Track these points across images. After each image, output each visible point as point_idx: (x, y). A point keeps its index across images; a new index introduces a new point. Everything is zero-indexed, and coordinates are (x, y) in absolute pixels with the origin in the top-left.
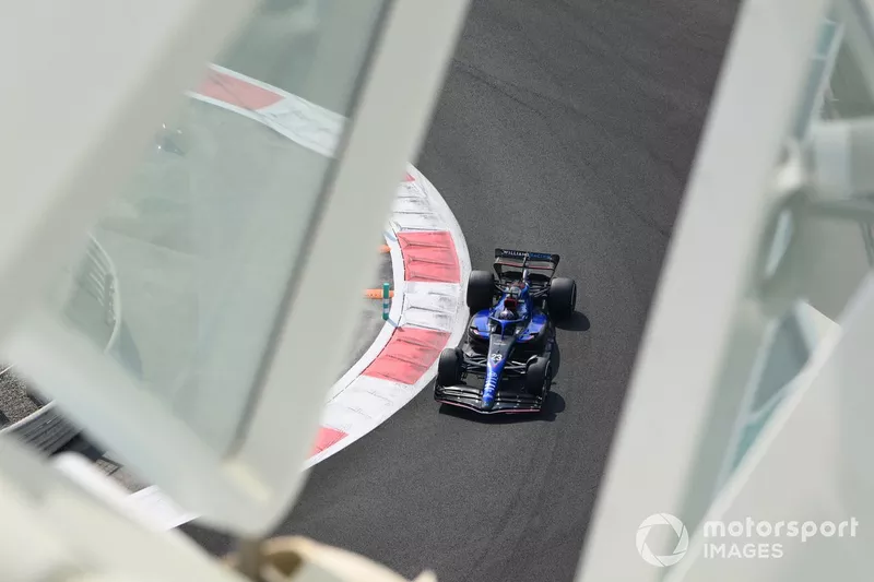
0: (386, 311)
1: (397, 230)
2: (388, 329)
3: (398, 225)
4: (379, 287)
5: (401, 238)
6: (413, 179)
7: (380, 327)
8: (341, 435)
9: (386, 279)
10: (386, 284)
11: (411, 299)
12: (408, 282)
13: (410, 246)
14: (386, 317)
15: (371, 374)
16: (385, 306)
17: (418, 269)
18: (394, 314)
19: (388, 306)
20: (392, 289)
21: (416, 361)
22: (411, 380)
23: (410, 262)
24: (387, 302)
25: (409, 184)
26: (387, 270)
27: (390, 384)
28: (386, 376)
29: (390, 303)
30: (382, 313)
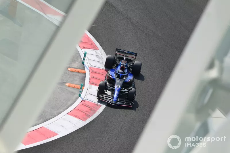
0: (80, 93)
1: (90, 66)
2: (79, 100)
3: (90, 64)
4: (79, 85)
5: (90, 69)
6: (98, 49)
7: (77, 99)
8: (56, 134)
9: (82, 82)
10: (82, 84)
11: (90, 91)
12: (90, 85)
13: (93, 72)
14: (80, 96)
15: (71, 115)
16: (80, 92)
17: (94, 81)
18: (83, 95)
19: (81, 92)
20: (84, 86)
21: (87, 113)
22: (84, 119)
23: (92, 78)
24: (81, 90)
25: (97, 51)
26: (84, 79)
27: (77, 119)
28: (76, 116)
29: (82, 91)
30: (79, 94)
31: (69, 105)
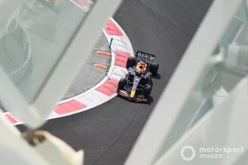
0: (107, 73)
1: (115, 50)
2: (106, 78)
3: (116, 48)
4: (106, 65)
5: (116, 52)
6: (123, 36)
7: (104, 77)
8: (85, 106)
9: (109, 63)
10: (109, 65)
11: (115, 71)
12: (115, 66)
13: (118, 55)
14: (106, 75)
15: (99, 91)
16: (107, 71)
17: (119, 62)
18: (109, 74)
19: (108, 71)
20: (110, 67)
21: (112, 89)
22: (110, 95)
23: (117, 60)
24: (107, 70)
26: (110, 61)
27: (103, 95)
28: (102, 92)
29: (109, 71)
30: (105, 73)
31: (96, 82)
